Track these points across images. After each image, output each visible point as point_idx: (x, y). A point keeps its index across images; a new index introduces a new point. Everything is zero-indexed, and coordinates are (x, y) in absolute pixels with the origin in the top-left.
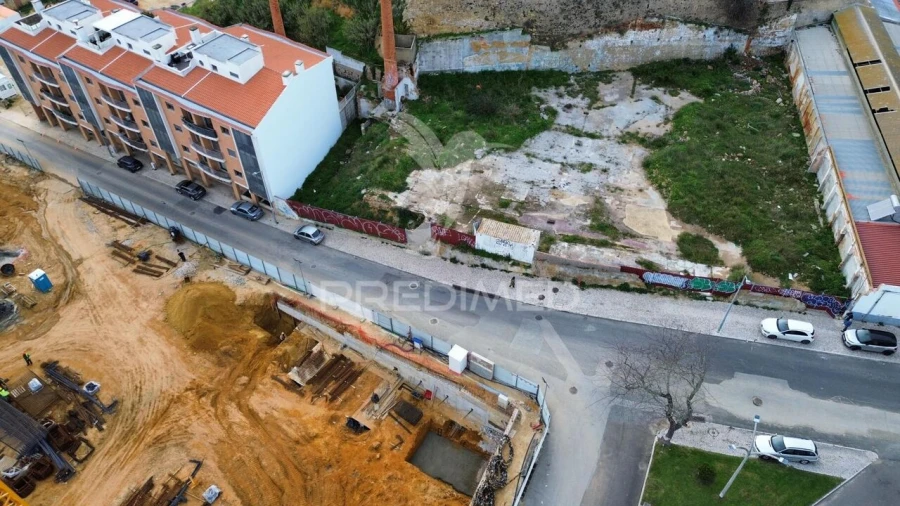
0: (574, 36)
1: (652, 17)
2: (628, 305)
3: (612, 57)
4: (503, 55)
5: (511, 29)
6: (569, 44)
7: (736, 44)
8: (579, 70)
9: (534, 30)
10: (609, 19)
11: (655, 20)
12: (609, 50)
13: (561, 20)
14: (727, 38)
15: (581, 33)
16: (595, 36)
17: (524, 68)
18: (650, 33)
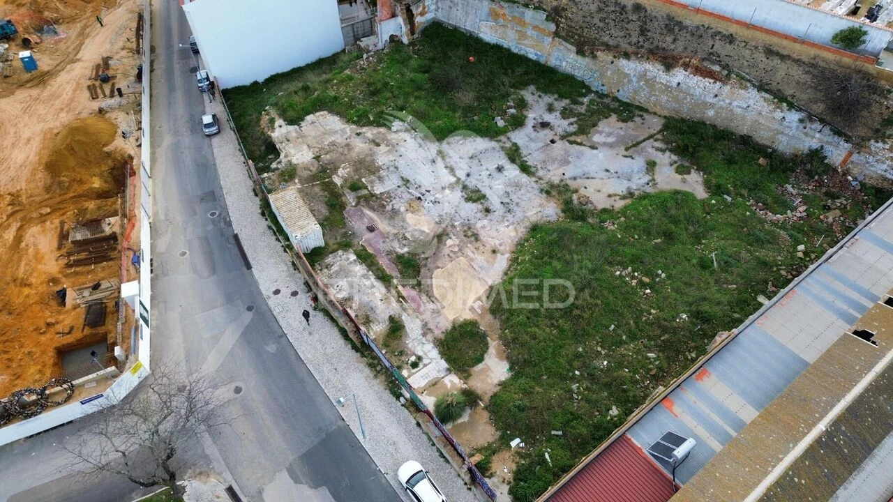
0: (608, 47)
1: (713, 63)
2: (328, 351)
3: (650, 93)
4: (522, 36)
5: (536, 8)
6: (599, 53)
7: (828, 148)
8: (605, 90)
9: (563, 20)
10: (656, 43)
11: (717, 68)
12: (647, 81)
13: (596, 21)
14: (818, 135)
15: (617, 47)
16: (633, 57)
17: (542, 61)
18: (707, 82)
